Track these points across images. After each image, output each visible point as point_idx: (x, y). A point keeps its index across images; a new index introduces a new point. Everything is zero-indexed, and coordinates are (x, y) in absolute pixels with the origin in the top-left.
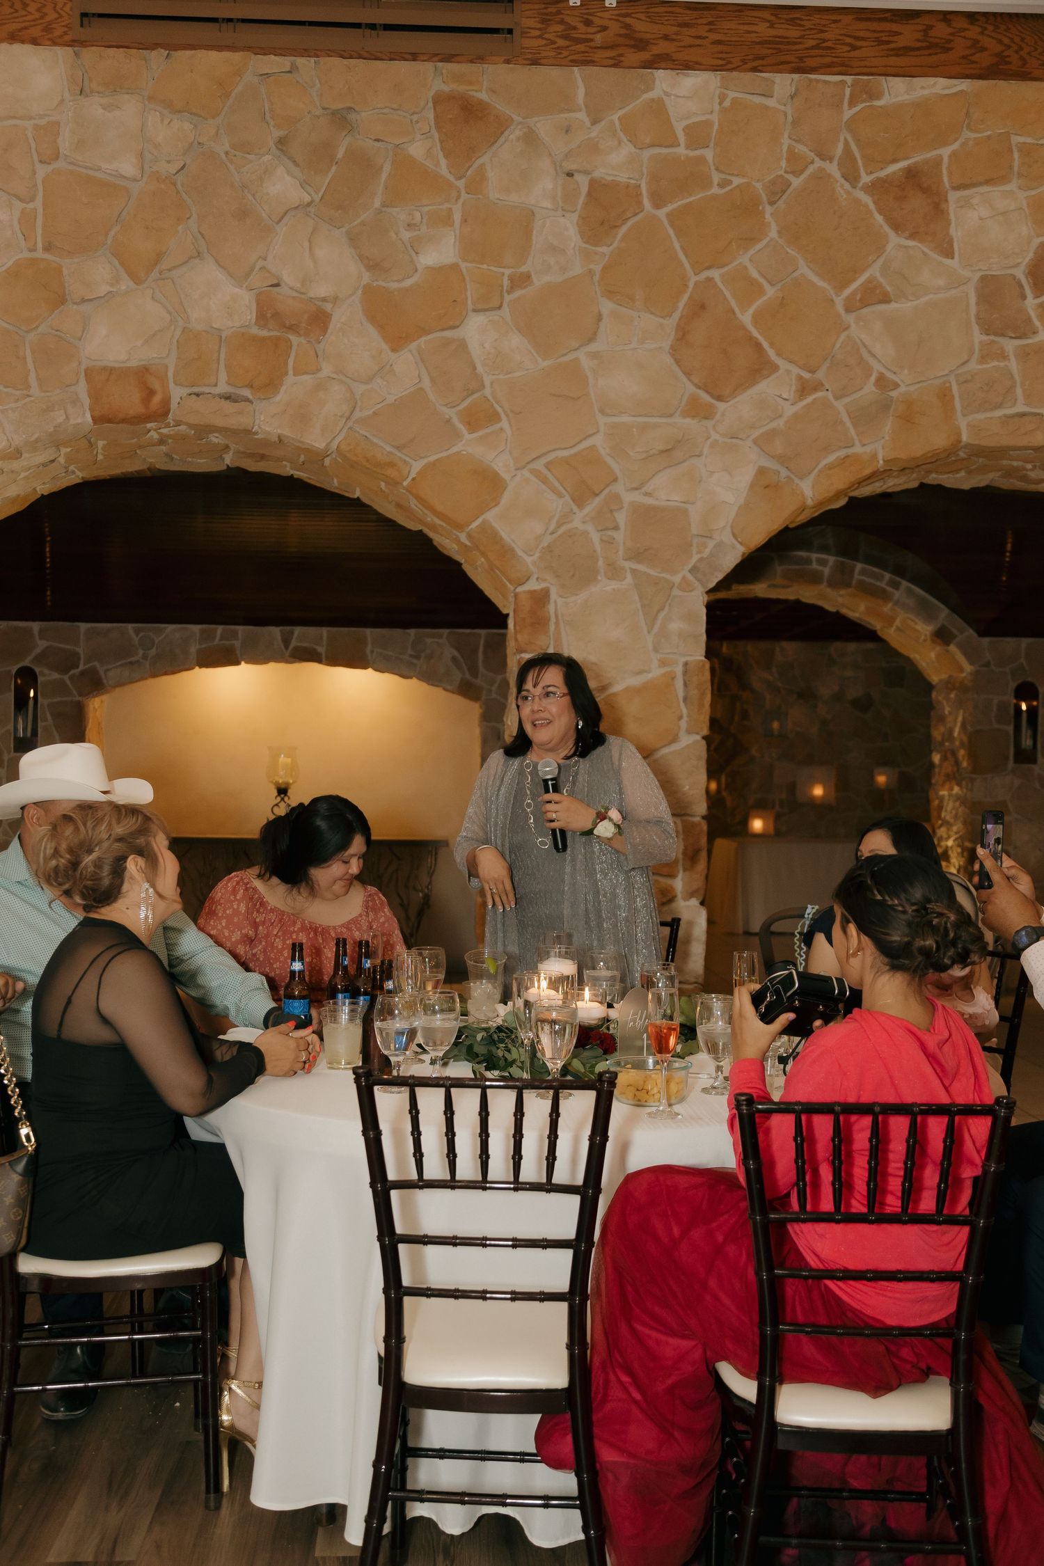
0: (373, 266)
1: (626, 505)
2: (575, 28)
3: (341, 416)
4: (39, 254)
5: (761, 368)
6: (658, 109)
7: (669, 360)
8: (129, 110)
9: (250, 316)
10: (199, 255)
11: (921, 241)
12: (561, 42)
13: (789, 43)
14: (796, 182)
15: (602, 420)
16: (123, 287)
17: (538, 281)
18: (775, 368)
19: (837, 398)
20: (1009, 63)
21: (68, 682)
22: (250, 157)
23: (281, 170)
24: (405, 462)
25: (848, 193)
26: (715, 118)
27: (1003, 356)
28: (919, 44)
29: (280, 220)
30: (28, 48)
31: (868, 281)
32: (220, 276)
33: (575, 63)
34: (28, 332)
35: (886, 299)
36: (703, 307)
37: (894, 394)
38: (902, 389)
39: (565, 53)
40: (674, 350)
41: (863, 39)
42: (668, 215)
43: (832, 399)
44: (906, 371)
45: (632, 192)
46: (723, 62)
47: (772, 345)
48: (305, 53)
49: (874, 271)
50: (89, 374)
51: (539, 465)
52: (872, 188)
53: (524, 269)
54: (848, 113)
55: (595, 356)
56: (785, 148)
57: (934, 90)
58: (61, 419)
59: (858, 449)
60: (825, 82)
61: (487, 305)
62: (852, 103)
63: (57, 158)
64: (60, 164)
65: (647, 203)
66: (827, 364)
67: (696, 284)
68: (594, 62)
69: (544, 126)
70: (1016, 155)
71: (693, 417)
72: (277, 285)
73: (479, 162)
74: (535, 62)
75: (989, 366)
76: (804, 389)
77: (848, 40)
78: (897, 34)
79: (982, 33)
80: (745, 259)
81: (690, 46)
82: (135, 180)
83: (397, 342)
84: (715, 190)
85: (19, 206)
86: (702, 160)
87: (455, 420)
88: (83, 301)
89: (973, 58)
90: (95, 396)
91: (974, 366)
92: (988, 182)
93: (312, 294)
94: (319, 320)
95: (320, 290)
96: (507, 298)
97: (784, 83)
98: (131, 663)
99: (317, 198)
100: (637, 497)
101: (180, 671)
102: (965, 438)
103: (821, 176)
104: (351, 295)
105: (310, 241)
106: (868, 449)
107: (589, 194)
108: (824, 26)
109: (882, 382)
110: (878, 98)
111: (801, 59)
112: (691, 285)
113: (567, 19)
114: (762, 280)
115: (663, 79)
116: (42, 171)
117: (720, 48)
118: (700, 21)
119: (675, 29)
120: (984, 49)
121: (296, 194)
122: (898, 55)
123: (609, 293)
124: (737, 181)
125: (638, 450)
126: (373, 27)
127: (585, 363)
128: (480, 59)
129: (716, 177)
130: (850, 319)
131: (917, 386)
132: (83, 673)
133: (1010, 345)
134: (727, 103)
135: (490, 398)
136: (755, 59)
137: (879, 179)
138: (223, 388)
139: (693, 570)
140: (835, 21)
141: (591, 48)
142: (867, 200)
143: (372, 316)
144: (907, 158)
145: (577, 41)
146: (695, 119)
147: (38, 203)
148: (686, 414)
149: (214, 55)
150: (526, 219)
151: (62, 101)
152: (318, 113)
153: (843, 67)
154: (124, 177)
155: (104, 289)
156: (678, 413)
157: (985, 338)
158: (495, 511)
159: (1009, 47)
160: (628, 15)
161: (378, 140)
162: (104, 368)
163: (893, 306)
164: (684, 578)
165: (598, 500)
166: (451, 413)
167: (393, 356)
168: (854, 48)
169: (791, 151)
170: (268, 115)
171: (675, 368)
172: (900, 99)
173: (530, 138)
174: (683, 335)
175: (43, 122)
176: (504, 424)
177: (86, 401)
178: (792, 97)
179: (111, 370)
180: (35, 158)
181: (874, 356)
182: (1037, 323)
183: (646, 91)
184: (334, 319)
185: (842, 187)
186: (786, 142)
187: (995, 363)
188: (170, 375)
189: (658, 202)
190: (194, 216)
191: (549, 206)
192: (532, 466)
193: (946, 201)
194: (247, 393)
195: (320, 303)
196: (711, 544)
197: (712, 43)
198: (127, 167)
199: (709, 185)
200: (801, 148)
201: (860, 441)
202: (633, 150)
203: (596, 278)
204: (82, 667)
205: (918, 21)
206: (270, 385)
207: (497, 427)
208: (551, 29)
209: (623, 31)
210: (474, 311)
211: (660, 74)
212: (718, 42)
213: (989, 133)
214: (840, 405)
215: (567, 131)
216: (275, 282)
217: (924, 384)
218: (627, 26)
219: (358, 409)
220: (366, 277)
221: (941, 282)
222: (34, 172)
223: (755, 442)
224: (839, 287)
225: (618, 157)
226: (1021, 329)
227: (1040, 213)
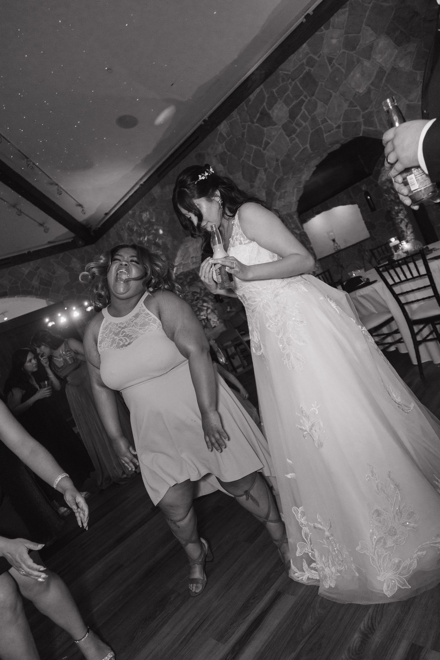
6: (221, 134)
13: (233, 103)
14: (246, 131)
26: (229, 129)
30: (155, 186)
44: (279, 156)
45: (225, 152)
49: (265, 139)
52: (257, 122)
54: (246, 109)
60: (241, 107)
62: (247, 107)
65: (228, 153)
67: (241, 162)
70: (276, 94)
80: (245, 152)
84: (236, 142)
86: (231, 138)
89: (261, 78)
92: (275, 104)
97: (235, 113)
103: (249, 126)
108: (236, 94)
113: (203, 127)
128: (197, 145)
130: (265, 151)
134: (229, 124)
137: (257, 119)
142: (257, 124)
146: (227, 132)
160: (210, 120)
169: (242, 125)
183: (218, 132)
186: (240, 124)
187: (293, 142)
189: (229, 151)
191: (216, 164)
193: (270, 114)
202: (222, 145)
208: (203, 131)
211: (218, 127)
215: (212, 148)
217: (283, 156)
218: (211, 122)
224: (261, 146)
225: (220, 148)
226: (294, 131)
227: (287, 103)
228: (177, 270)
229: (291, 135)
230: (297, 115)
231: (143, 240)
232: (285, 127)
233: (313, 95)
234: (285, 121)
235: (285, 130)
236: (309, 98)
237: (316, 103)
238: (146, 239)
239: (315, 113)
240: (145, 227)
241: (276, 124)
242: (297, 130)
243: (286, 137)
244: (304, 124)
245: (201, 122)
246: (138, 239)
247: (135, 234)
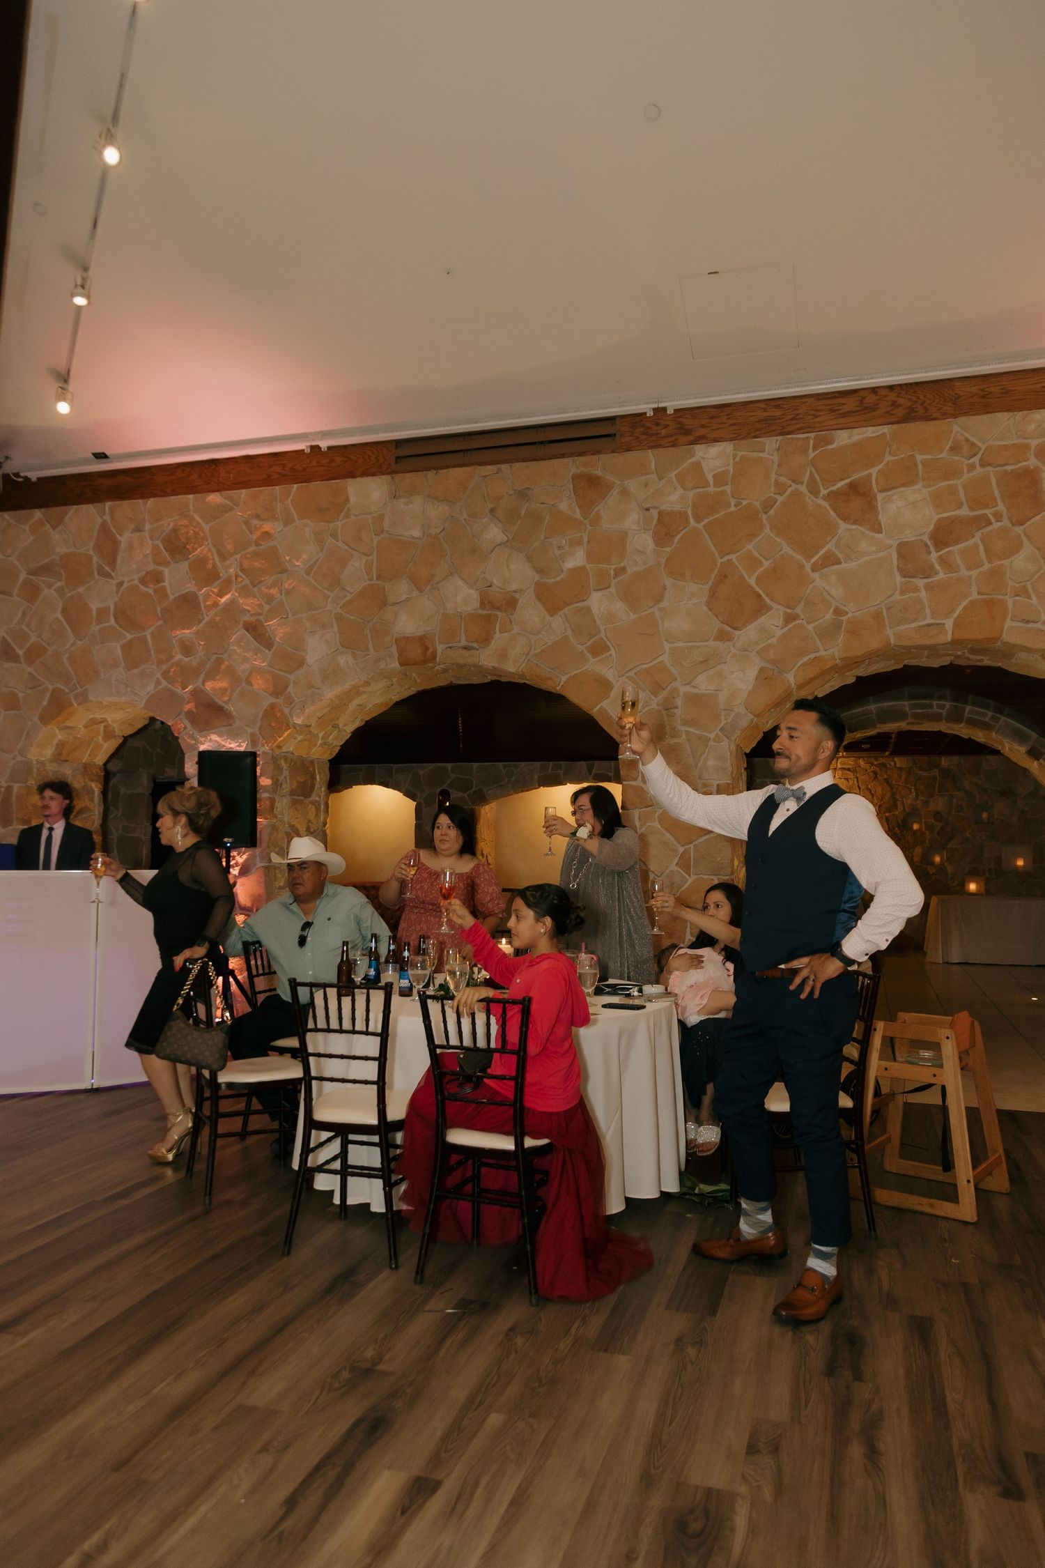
0: (540, 571)
1: (681, 694)
2: (650, 428)
3: (523, 654)
4: (375, 582)
5: (761, 609)
6: (697, 466)
7: (705, 609)
8: (417, 505)
9: (476, 604)
10: (451, 574)
11: (861, 525)
12: (643, 437)
13: (775, 419)
14: (780, 499)
15: (667, 646)
16: (414, 595)
17: (630, 570)
18: (769, 608)
19: (808, 623)
20: (916, 412)
21: (467, 797)
22: (477, 520)
23: (492, 525)
24: (558, 677)
25: (813, 501)
26: (731, 468)
27: (916, 590)
28: (857, 409)
29: (492, 552)
30: (370, 478)
31: (827, 552)
32: (461, 583)
33: (650, 447)
34: (368, 622)
35: (840, 563)
36: (726, 576)
37: (844, 618)
38: (850, 615)
39: (645, 443)
40: (708, 604)
41: (822, 410)
42: (704, 526)
43: (806, 625)
44: (852, 604)
45: (683, 515)
46: (735, 436)
47: (767, 595)
48: (505, 462)
49: (831, 546)
50: (397, 641)
51: (632, 674)
52: (828, 497)
53: (622, 565)
54: (812, 455)
55: (661, 610)
56: (773, 480)
57: (866, 435)
58: (383, 667)
59: (822, 653)
60: (797, 439)
61: (602, 586)
62: (815, 449)
63: (383, 532)
64: (384, 535)
65: (691, 520)
66: (802, 604)
67: (721, 564)
68: (661, 445)
69: (632, 485)
70: (920, 467)
71: (721, 640)
72: (490, 586)
73: (596, 509)
74: (629, 450)
75: (906, 596)
76: (789, 619)
77: (812, 412)
78: (842, 404)
79: (898, 396)
80: (750, 547)
81: (718, 429)
82: (420, 539)
83: (553, 611)
84: (733, 509)
85: (364, 558)
86: (723, 492)
87: (586, 652)
88: (395, 604)
89: (893, 412)
90: (400, 652)
91: (897, 597)
92: (903, 485)
93: (509, 590)
94: (511, 603)
95: (513, 587)
96: (614, 582)
97: (772, 442)
98: (502, 786)
99: (511, 537)
100: (688, 689)
101: (532, 790)
102: (892, 642)
103: (797, 494)
104: (529, 588)
105: (507, 561)
106: (828, 652)
107: (658, 519)
108: (797, 406)
109: (838, 612)
110: (832, 443)
111: (783, 427)
112: (719, 564)
113: (646, 424)
114: (762, 558)
115: (700, 449)
116: (376, 540)
117: (735, 427)
118: (721, 414)
119: (707, 421)
120: (899, 406)
121: (501, 537)
122: (844, 417)
123: (671, 574)
124: (745, 502)
125: (688, 661)
126: (542, 443)
127: (657, 614)
128: (598, 452)
129: (733, 502)
130: (815, 576)
131: (860, 612)
132: (475, 792)
133: (920, 583)
134: (738, 459)
135: (604, 638)
136: (755, 432)
137: (831, 492)
138: (463, 643)
139: (722, 730)
140: (804, 403)
141: (660, 438)
142: (825, 504)
143: (539, 599)
144: (849, 477)
145: (652, 435)
146: (719, 470)
147: (374, 555)
148: (715, 640)
149: (458, 470)
150: (623, 537)
151: (386, 503)
152: (511, 493)
153: (809, 429)
154: (415, 538)
155: (404, 597)
156: (712, 638)
157: (904, 580)
158: (607, 701)
159: (916, 402)
160: (678, 417)
161: (543, 503)
162: (404, 638)
163: (844, 565)
164: (717, 735)
165: (665, 692)
166: (581, 648)
167: (551, 619)
168: (816, 416)
169: (776, 481)
170: (486, 498)
171: (709, 613)
172: (845, 442)
173: (625, 493)
174: (713, 594)
175: (376, 515)
176: (613, 652)
177: (395, 654)
178: (778, 450)
179: (408, 638)
180: (373, 533)
181: (832, 596)
182: (938, 567)
183: (690, 458)
184: (520, 601)
185: (809, 499)
186: (773, 476)
187: (911, 594)
188: (437, 638)
189: (698, 518)
190: (449, 554)
191: (636, 528)
192: (628, 674)
193: (876, 500)
194: (475, 645)
195: (513, 594)
196: (733, 714)
197: (730, 425)
198: (416, 533)
199: (730, 507)
200: (782, 479)
201: (823, 647)
202: (683, 492)
203: (663, 566)
204: (474, 788)
205: (856, 395)
206: (486, 640)
207: (608, 653)
208: (637, 431)
209: (678, 426)
210: (595, 590)
211: (698, 448)
212: (734, 424)
213: (902, 456)
214: (810, 627)
215: (646, 486)
216: (489, 585)
217: (864, 611)
218: (680, 423)
219: (533, 649)
220: (537, 578)
221: (873, 548)
222: (372, 540)
223: (757, 653)
224: (808, 557)
225: (674, 497)
226: (927, 572)
227: (938, 500)
228: (291, 736)
229: (914, 577)
230: (957, 542)
231: (207, 596)
232: (905, 551)
233: (1021, 523)
234: (909, 536)
235: (901, 556)
236: (1006, 522)
237: (1021, 545)
238: (223, 600)
239: (1006, 562)
240: (246, 565)
241: (879, 531)
242: (937, 573)
243: (897, 575)
244: (964, 571)
245: (647, 408)
246: (191, 587)
247: (185, 566)
